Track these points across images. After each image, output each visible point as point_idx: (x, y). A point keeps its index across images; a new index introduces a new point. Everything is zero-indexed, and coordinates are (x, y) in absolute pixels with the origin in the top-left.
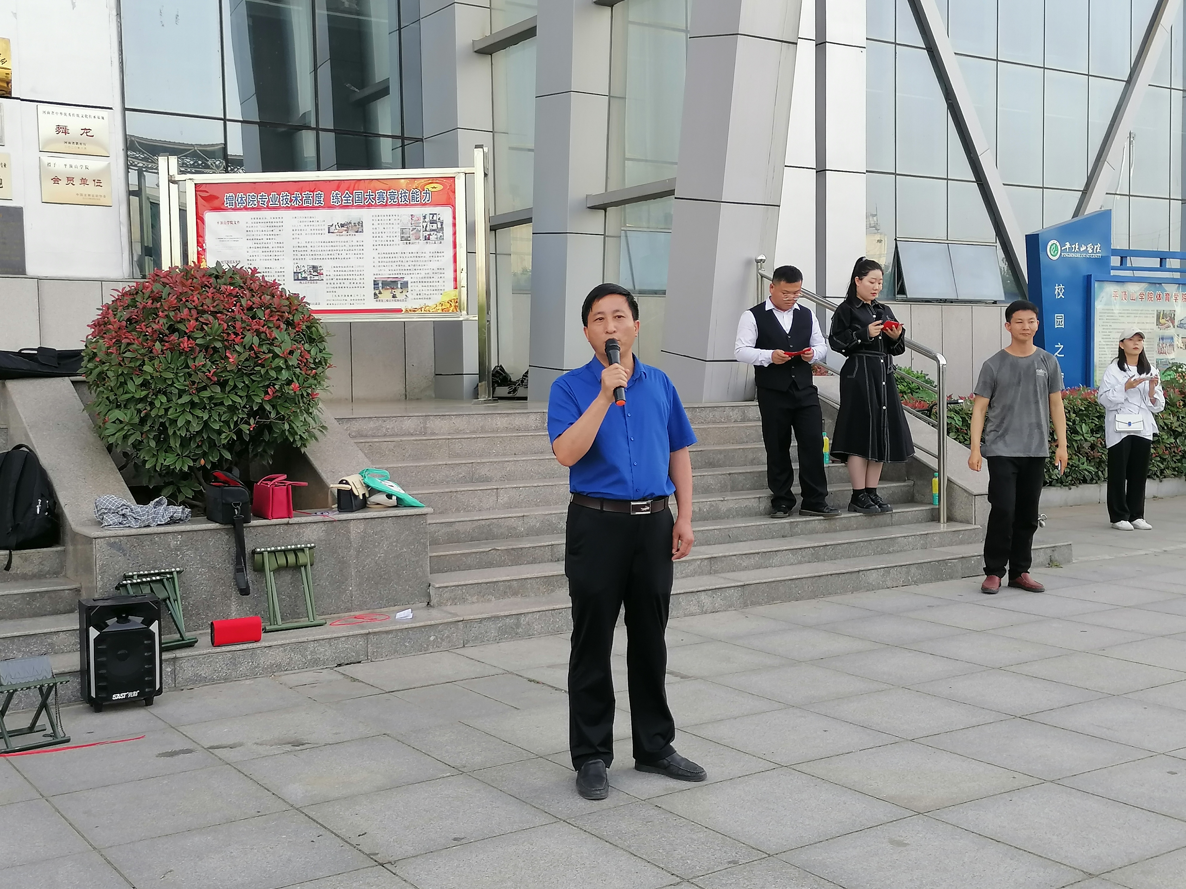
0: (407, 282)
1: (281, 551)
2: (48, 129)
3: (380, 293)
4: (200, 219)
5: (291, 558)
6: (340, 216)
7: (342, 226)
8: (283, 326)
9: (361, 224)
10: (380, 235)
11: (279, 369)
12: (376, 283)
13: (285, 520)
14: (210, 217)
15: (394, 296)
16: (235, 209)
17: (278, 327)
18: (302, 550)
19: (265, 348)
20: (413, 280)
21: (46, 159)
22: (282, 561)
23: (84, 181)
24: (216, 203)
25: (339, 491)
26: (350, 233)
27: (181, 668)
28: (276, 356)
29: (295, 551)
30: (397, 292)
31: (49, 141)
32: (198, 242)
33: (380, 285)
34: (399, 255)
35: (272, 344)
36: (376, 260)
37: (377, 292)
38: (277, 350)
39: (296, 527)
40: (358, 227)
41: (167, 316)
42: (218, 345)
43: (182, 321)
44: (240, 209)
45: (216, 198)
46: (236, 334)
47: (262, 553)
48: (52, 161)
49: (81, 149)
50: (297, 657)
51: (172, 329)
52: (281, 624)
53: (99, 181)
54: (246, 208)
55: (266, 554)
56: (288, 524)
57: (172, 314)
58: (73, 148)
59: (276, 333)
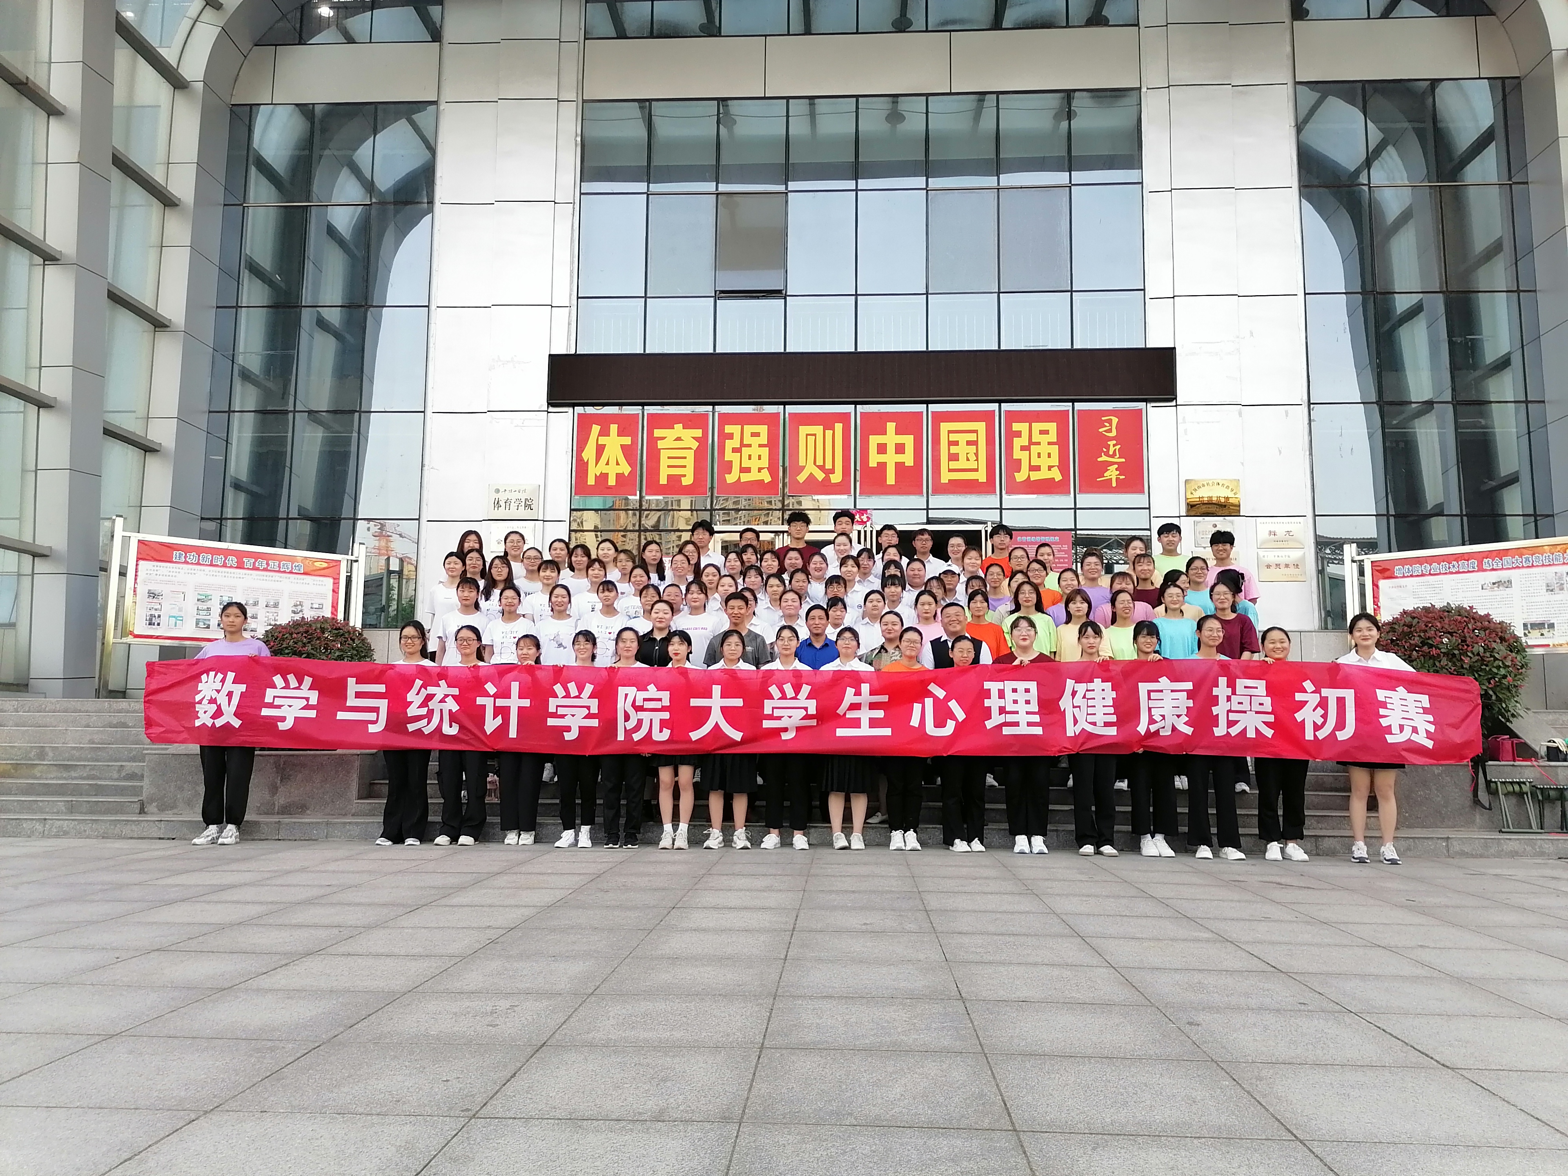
0: (1553, 624)
1: (1510, 782)
2: (1263, 534)
3: (1529, 632)
4: (1375, 585)
5: (1517, 788)
6: (1493, 576)
7: (1494, 584)
8: (1498, 641)
9: (1510, 582)
10: (1528, 589)
11: (1498, 667)
12: (1525, 625)
13: (1512, 763)
14: (1382, 583)
15: (1542, 635)
16: (1404, 577)
17: (1495, 642)
18: (1524, 783)
19: (1488, 654)
20: (1559, 622)
21: (1262, 553)
22: (1510, 788)
23: (1287, 566)
24: (1387, 574)
25: (1548, 747)
26: (1501, 588)
27: (1452, 844)
28: (1496, 659)
29: (1519, 783)
30: (1545, 631)
31: (1264, 542)
32: (1374, 602)
33: (1529, 626)
34: (1545, 603)
35: (1492, 652)
36: (1525, 608)
37: (1527, 632)
38: (1496, 655)
39: (1519, 768)
40: (1508, 584)
41: (1419, 636)
42: (1456, 652)
43: (1429, 638)
44: (1408, 577)
45: (1388, 570)
46: (1468, 646)
47: (1495, 782)
48: (1266, 554)
49: (1285, 545)
50: (1529, 848)
51: (1424, 643)
52: (1512, 830)
53: (1297, 565)
54: (1412, 576)
55: (1499, 783)
56: (1513, 765)
57: (1422, 634)
58: (1280, 545)
59: (1494, 645)
